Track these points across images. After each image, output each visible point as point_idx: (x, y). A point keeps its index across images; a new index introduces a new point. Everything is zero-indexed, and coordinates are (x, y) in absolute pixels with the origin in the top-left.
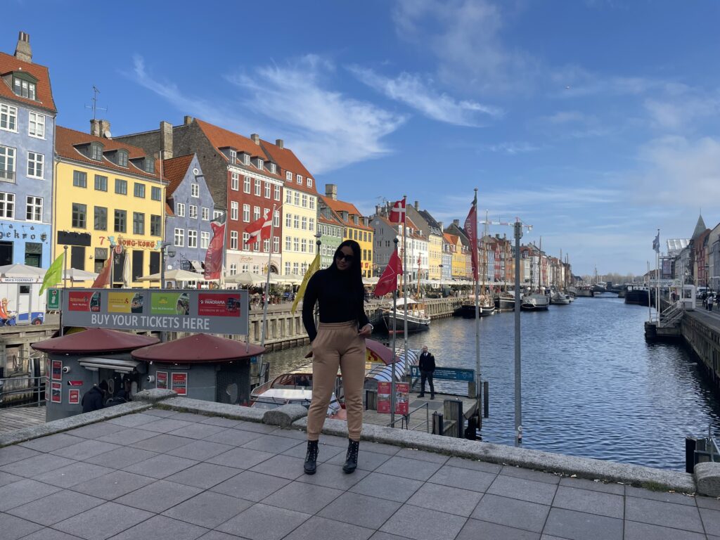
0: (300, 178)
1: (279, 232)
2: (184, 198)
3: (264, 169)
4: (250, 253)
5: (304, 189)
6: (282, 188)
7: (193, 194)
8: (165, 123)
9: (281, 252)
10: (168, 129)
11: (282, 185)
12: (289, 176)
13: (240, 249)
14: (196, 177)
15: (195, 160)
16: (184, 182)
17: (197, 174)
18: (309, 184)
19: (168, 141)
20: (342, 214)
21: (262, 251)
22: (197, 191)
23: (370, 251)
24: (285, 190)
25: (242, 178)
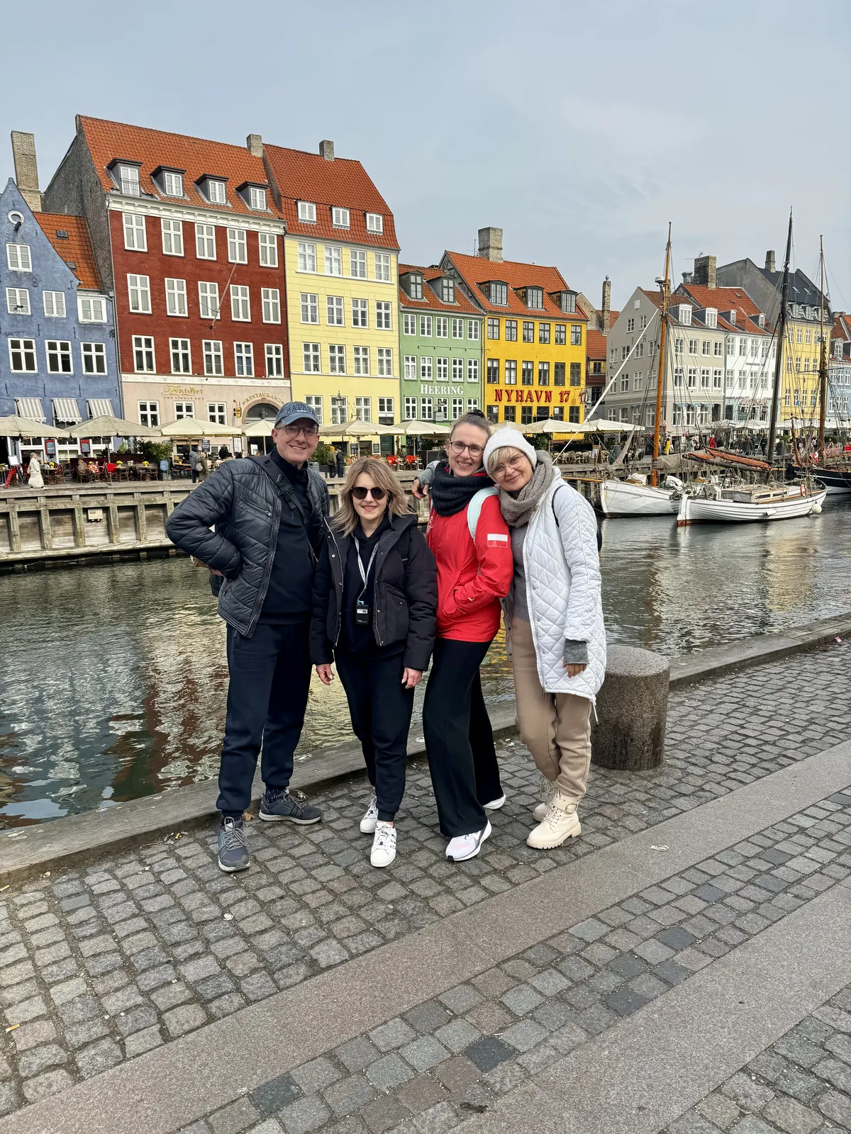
0: (342, 218)
1: (280, 333)
3: (226, 200)
4: (196, 380)
5: (357, 237)
6: (281, 239)
7: (13, 265)
9: (288, 375)
11: (282, 232)
12: (307, 212)
13: (163, 369)
15: (11, 193)
18: (374, 223)
19: (25, 171)
20: (488, 289)
21: (230, 373)
22: (24, 257)
24: (291, 245)
25: (153, 224)
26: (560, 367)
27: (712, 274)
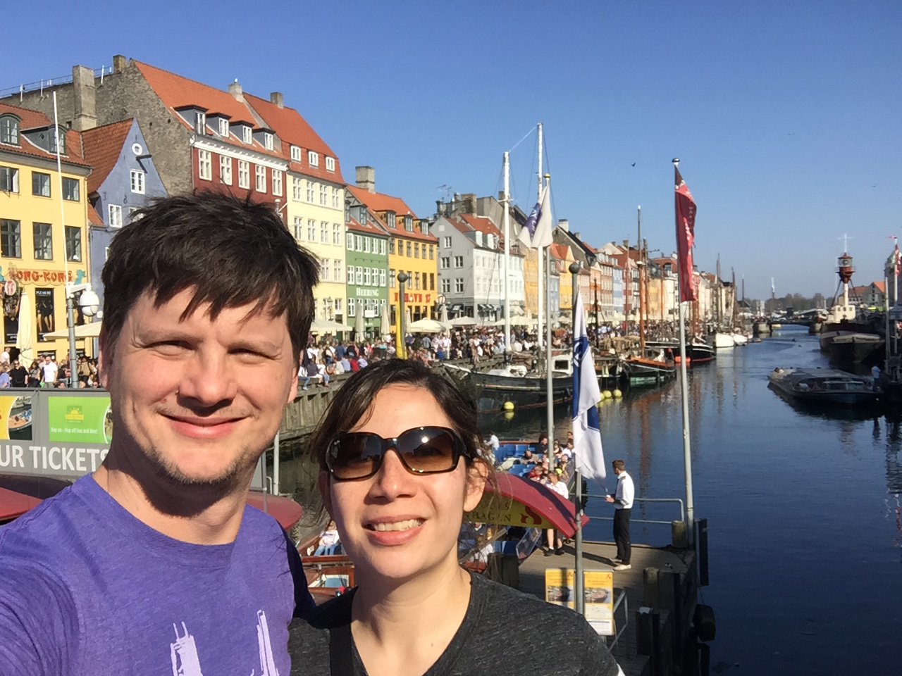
0: (314, 159)
2: (120, 195)
3: (253, 142)
5: (322, 175)
6: (285, 175)
7: (133, 187)
8: (81, 69)
10: (86, 77)
11: (284, 168)
12: (296, 154)
14: (139, 158)
15: (134, 129)
16: (117, 168)
17: (140, 153)
18: (330, 165)
19: (88, 100)
20: (386, 216)
22: (140, 182)
23: (432, 275)
24: (290, 178)
25: (216, 158)
26: (425, 275)
27: (475, 205)
